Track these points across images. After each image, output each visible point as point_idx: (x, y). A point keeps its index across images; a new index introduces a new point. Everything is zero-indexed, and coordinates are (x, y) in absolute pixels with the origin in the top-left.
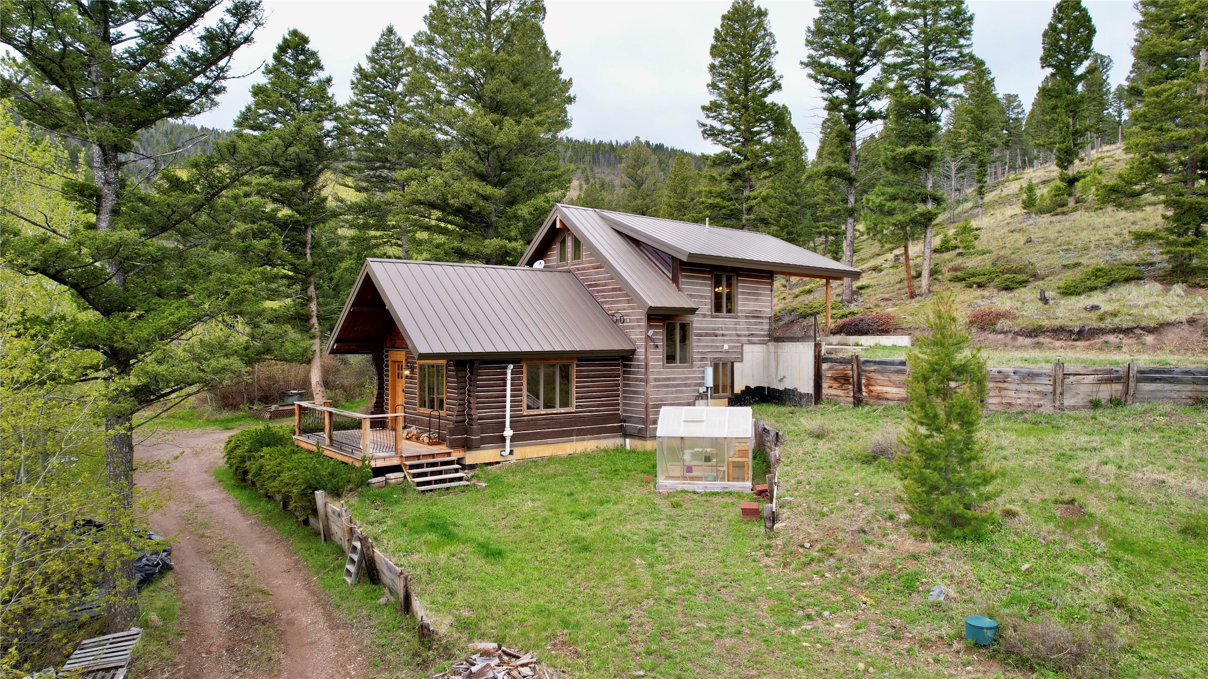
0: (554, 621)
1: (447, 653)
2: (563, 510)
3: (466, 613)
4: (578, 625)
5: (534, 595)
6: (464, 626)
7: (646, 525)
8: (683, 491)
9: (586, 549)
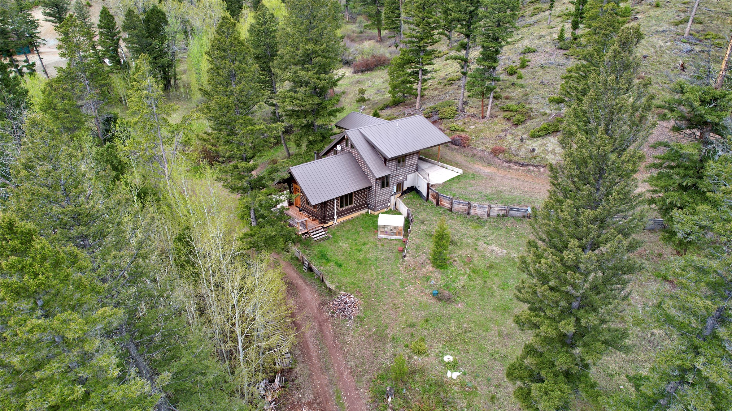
0: (356, 286)
1: (335, 293)
2: (354, 249)
3: (337, 284)
4: (361, 287)
5: (351, 278)
6: (337, 287)
7: (375, 254)
8: (385, 238)
9: (360, 264)
